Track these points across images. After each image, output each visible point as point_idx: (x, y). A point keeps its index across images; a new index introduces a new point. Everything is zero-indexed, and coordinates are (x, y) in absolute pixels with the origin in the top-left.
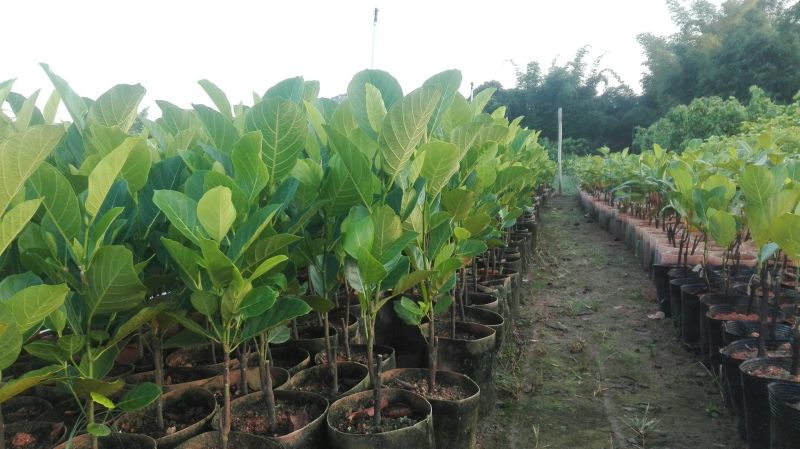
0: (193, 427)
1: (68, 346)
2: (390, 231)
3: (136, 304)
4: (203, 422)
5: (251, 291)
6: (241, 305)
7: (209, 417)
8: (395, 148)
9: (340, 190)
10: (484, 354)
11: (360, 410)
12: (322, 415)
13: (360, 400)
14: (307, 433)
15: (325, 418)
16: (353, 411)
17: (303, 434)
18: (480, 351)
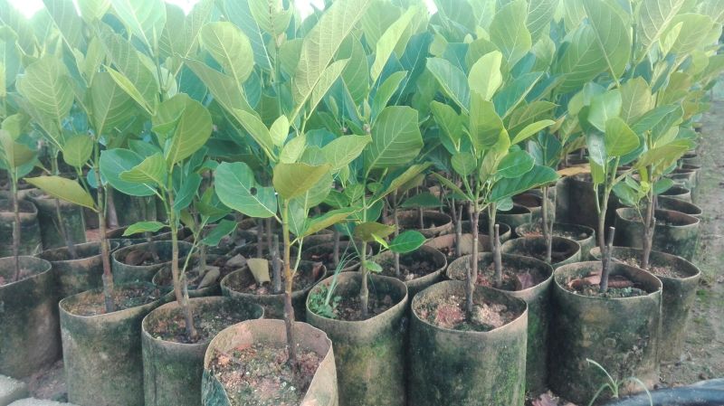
0: (430, 276)
1: (351, 194)
2: (639, 104)
3: (409, 161)
4: (438, 272)
5: (507, 156)
6: (499, 168)
7: (442, 269)
8: (654, 18)
9: (576, 65)
10: (687, 241)
11: (578, 279)
12: (550, 278)
13: (579, 270)
14: (538, 292)
15: (553, 279)
16: (572, 279)
17: (535, 292)
18: (684, 237)
